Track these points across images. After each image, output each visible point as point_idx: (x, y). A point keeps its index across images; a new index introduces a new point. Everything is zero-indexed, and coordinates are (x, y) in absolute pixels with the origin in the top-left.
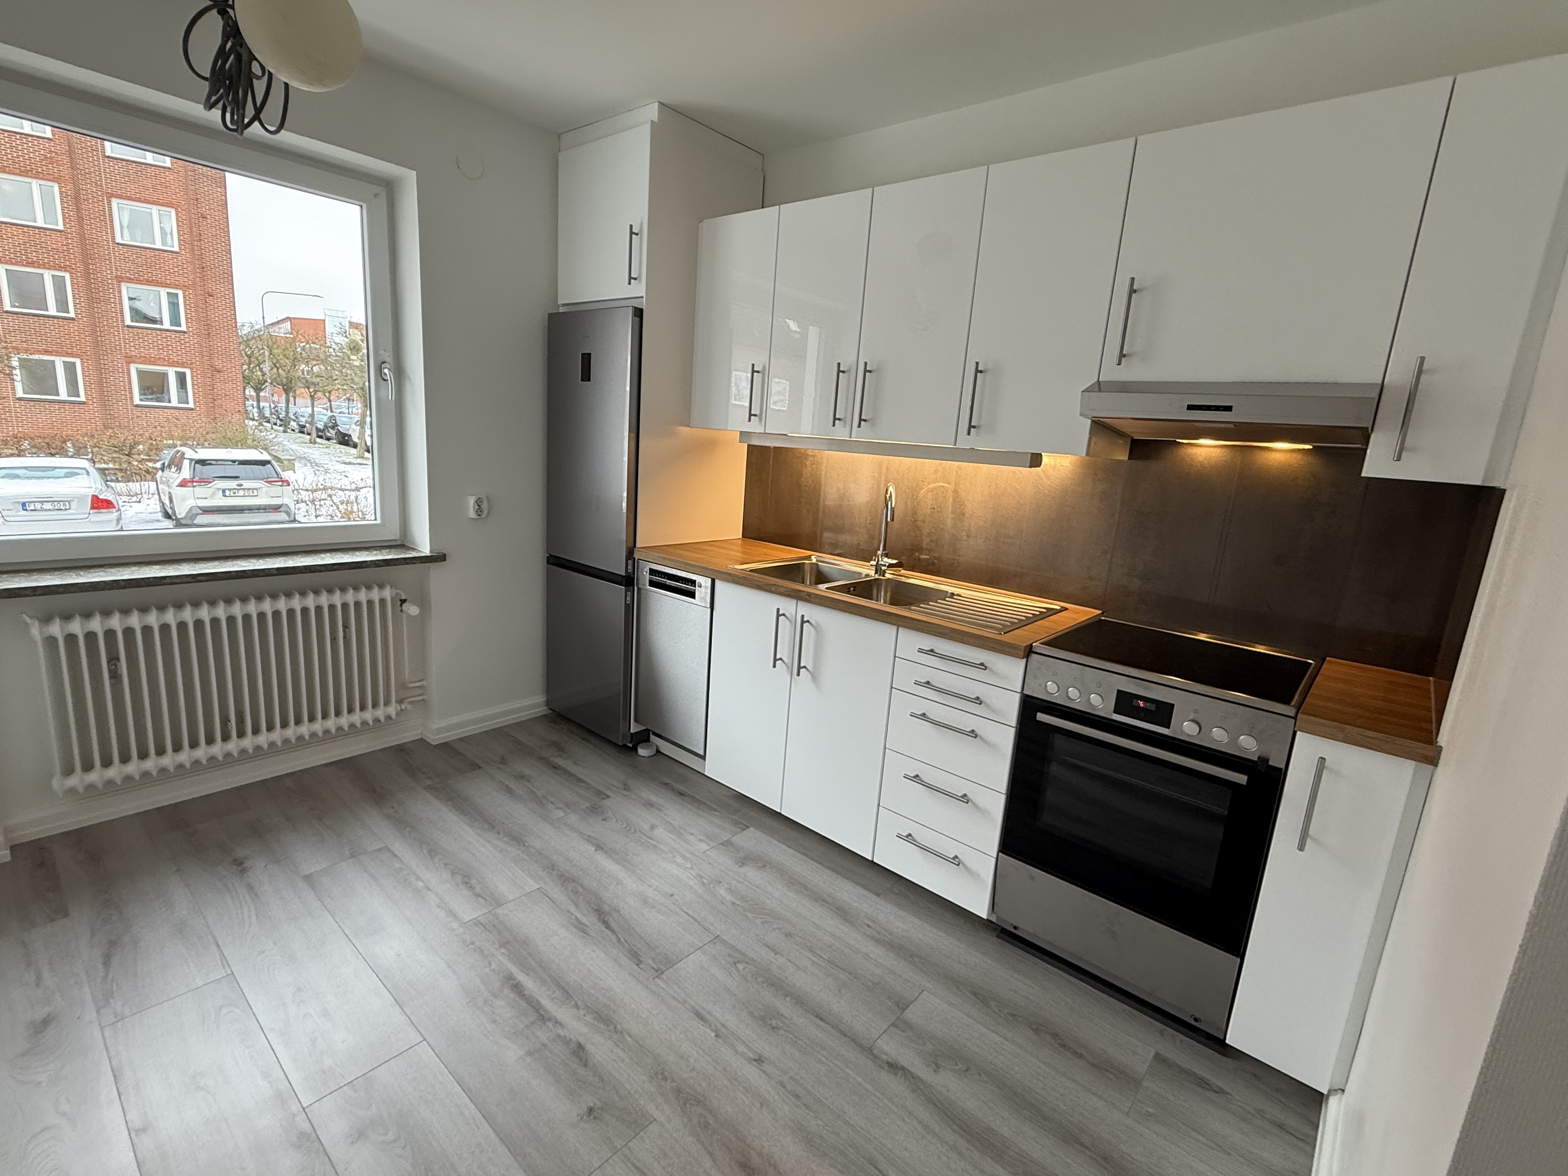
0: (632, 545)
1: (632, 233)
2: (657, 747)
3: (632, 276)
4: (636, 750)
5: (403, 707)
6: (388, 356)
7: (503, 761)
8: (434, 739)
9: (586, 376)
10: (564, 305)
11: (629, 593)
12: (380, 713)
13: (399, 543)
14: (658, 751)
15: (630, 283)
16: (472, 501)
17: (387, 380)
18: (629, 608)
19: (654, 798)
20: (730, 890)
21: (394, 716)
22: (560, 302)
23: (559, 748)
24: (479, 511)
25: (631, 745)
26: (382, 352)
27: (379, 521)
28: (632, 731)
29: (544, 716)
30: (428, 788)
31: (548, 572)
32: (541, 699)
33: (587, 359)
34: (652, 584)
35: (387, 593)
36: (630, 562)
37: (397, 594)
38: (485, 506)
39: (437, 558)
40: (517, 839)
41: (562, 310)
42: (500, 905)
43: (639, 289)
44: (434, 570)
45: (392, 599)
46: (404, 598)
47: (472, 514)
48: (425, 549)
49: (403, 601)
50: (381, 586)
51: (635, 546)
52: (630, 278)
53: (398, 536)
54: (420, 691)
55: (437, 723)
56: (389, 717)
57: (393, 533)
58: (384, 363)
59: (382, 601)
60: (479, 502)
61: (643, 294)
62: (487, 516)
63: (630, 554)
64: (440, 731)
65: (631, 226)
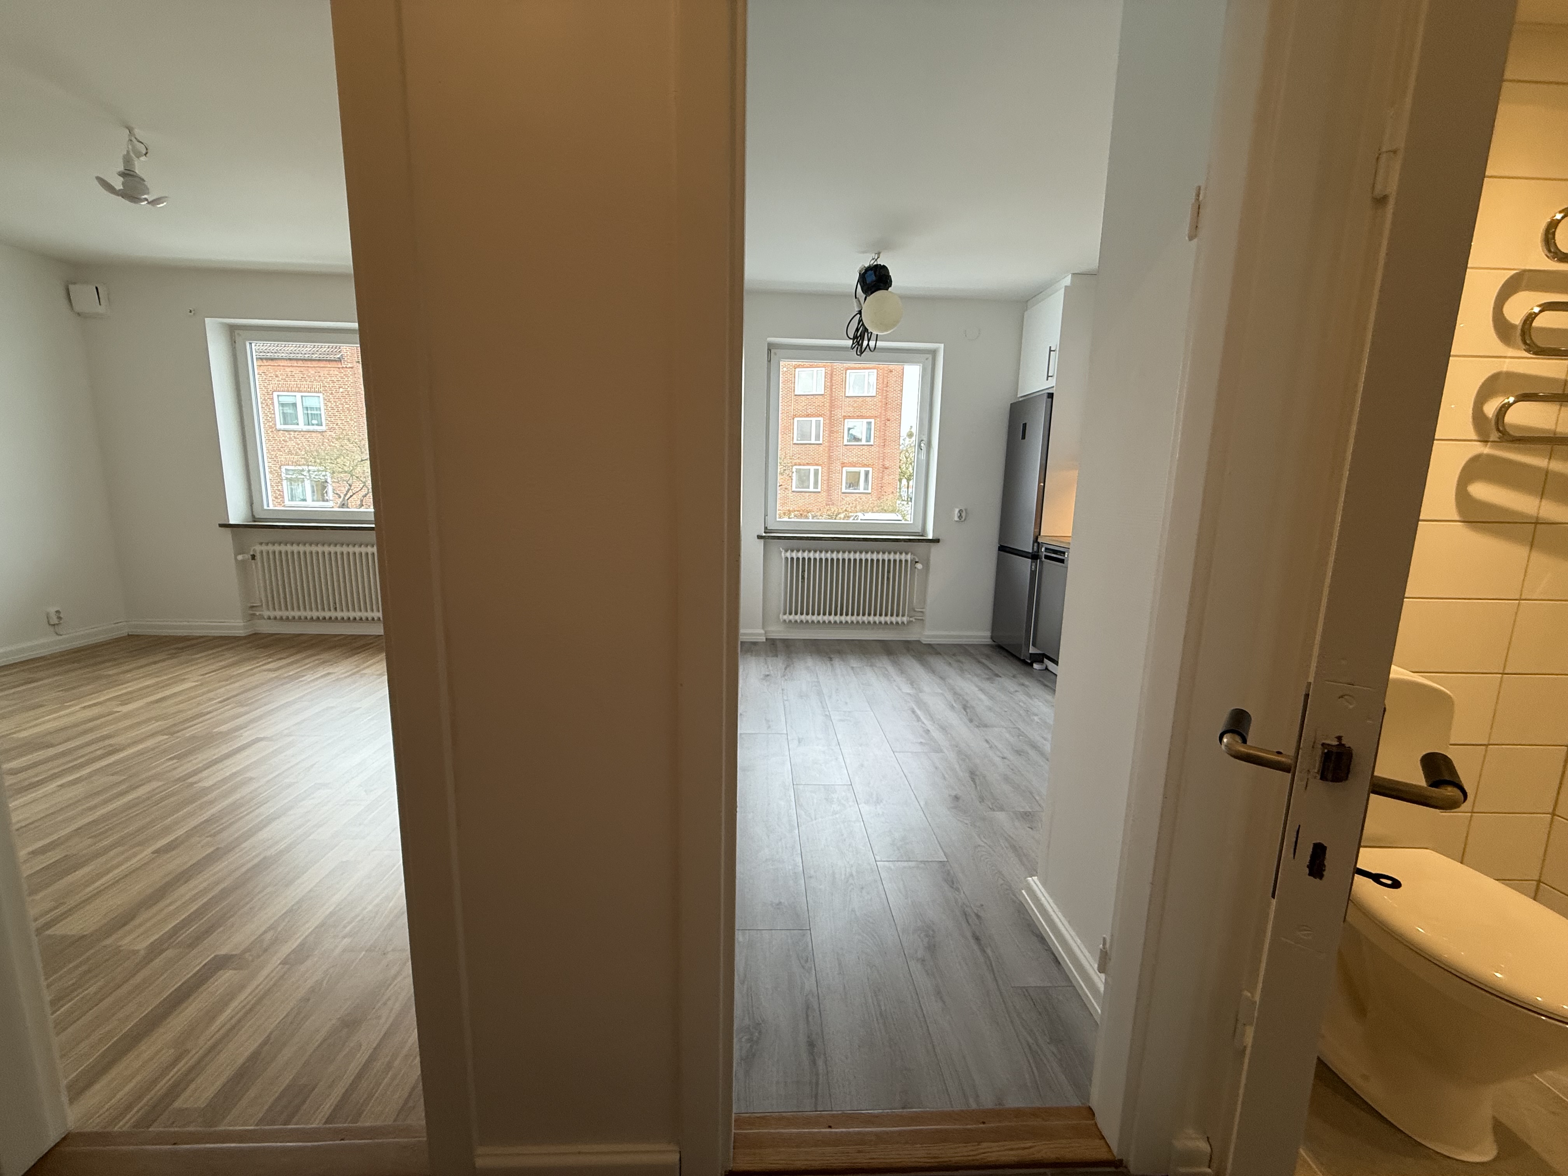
0: (1038, 534)
1: (1050, 351)
2: (1047, 666)
3: (1049, 375)
4: (1032, 666)
5: (911, 619)
6: (925, 438)
7: (954, 655)
8: (925, 640)
9: (1024, 437)
10: (1022, 397)
11: (1034, 564)
12: (899, 619)
13: (921, 534)
14: (1047, 669)
15: (1047, 380)
16: (957, 511)
17: (921, 449)
18: (1033, 573)
19: (1027, 683)
20: (1040, 719)
21: (906, 623)
22: (1018, 396)
23: (988, 657)
24: (960, 517)
25: (1029, 661)
26: (922, 436)
27: (912, 522)
28: (1030, 652)
29: (988, 645)
30: (913, 656)
31: (998, 554)
32: (988, 634)
33: (1025, 425)
34: (1047, 557)
35: (909, 557)
36: (1036, 544)
37: (914, 558)
38: (964, 514)
39: (936, 541)
40: (942, 678)
41: (1021, 399)
42: (921, 692)
43: (1052, 382)
44: (934, 548)
45: (911, 561)
46: (917, 560)
47: (956, 519)
48: (930, 537)
49: (916, 562)
50: (907, 553)
51: (1040, 535)
52: (1048, 376)
53: (920, 529)
54: (921, 614)
55: (927, 632)
56: (903, 623)
57: (919, 529)
58: (922, 440)
59: (906, 561)
60: (960, 511)
61: (1054, 385)
62: (965, 520)
63: (1036, 540)
64: (928, 637)
65: (1050, 347)
